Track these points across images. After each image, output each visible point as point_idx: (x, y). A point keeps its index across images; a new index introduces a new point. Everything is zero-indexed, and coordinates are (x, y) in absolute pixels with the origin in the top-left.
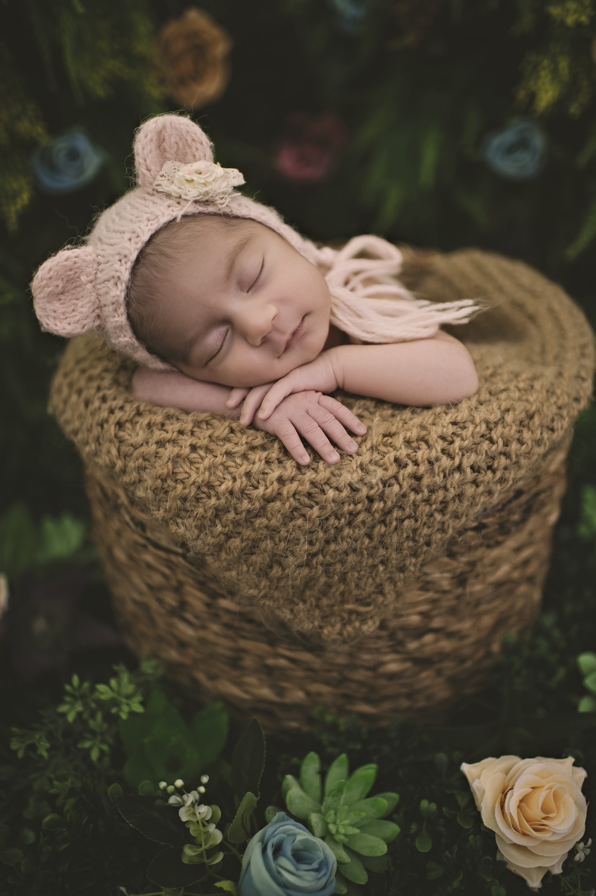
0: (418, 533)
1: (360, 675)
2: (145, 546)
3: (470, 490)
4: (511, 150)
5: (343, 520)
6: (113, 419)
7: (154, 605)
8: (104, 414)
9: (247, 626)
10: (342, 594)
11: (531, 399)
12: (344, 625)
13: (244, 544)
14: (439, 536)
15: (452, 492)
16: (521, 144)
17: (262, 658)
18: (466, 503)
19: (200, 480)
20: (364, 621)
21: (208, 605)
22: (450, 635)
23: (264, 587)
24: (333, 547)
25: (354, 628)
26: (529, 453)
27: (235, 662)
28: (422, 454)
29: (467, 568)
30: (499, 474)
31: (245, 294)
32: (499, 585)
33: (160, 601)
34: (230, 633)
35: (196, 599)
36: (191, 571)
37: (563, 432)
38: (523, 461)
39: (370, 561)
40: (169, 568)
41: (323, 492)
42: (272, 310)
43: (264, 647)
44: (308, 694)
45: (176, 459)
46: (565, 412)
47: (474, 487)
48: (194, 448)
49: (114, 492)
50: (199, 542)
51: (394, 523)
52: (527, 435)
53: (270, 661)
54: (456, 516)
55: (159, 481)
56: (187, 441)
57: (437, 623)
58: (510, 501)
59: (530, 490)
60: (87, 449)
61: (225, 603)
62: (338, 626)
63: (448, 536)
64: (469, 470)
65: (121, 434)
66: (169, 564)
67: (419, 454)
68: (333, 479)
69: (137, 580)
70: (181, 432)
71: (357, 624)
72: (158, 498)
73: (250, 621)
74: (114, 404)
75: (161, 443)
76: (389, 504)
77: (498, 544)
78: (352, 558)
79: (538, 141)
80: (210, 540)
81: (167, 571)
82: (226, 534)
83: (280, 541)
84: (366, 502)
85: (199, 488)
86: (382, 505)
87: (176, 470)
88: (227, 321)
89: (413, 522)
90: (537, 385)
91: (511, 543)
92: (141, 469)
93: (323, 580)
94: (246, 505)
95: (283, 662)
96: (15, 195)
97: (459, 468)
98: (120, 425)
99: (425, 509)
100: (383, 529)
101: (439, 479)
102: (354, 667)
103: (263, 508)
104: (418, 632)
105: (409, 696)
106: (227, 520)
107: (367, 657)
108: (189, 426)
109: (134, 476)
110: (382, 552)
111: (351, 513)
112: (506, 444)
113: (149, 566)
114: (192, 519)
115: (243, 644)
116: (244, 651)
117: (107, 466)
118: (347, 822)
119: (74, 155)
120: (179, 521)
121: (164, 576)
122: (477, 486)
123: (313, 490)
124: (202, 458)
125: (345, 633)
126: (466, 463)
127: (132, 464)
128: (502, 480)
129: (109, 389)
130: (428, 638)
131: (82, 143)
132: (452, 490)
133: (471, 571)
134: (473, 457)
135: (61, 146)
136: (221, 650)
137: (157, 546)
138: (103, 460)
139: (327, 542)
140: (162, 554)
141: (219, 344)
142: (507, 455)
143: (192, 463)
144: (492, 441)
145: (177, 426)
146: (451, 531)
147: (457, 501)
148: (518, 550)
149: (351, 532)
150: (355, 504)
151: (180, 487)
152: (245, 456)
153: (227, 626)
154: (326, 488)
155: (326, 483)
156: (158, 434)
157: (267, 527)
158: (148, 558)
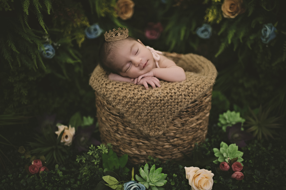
0: (172, 109)
1: (159, 148)
2: (110, 115)
3: (184, 100)
4: (203, 32)
5: (155, 105)
6: (105, 83)
7: (111, 130)
8: (103, 82)
9: (132, 134)
10: (155, 124)
11: (199, 82)
12: (155, 132)
13: (133, 110)
14: (177, 111)
15: (180, 100)
16: (206, 30)
17: (136, 142)
18: (183, 103)
19: (123, 95)
20: (159, 132)
21: (124, 129)
22: (181, 139)
23: (137, 122)
24: (152, 111)
25: (157, 133)
26: (198, 93)
27: (130, 144)
28: (173, 91)
29: (184, 122)
30: (190, 97)
31: (135, 56)
32: (193, 128)
33: (113, 129)
34: (129, 136)
35: (121, 128)
36: (120, 120)
37: (206, 90)
38: (196, 95)
39: (161, 116)
40: (115, 120)
41: (150, 98)
42: (140, 59)
43: (137, 140)
44: (147, 153)
45: (118, 91)
46: (207, 85)
47: (185, 100)
48: (122, 89)
49: (103, 102)
50: (123, 110)
51: (166, 106)
52: (197, 89)
53: (138, 143)
54: (181, 106)
55: (114, 96)
56: (121, 87)
57: (177, 136)
58: (194, 106)
59: (199, 105)
60: (99, 91)
61: (128, 128)
62: (153, 132)
63: (179, 111)
64: (183, 95)
65: (106, 86)
66: (115, 119)
67: (172, 91)
68: (153, 95)
69: (107, 124)
70: (120, 86)
71: (158, 132)
72: (114, 100)
73: (133, 133)
74: (105, 80)
75: (115, 88)
76: (165, 102)
77: (192, 117)
78: (157, 114)
79: (210, 29)
80: (125, 109)
81: (115, 121)
82: (129, 108)
83: (141, 109)
84: (160, 101)
85: (123, 97)
86: (163, 102)
87: (118, 94)
88: (131, 62)
89: (171, 106)
90: (200, 79)
91: (196, 117)
92: (111, 94)
93: (150, 120)
94: (133, 100)
95: (141, 144)
96: (81, 39)
97: (181, 95)
98: (106, 84)
99: (173, 104)
100: (164, 108)
101: (177, 97)
102: (158, 146)
103: (137, 101)
104: (173, 137)
105: (171, 155)
106: (129, 104)
107: (161, 143)
108: (122, 84)
109: (109, 95)
110: (163, 113)
111: (156, 103)
112: (192, 91)
113: (110, 120)
114: (121, 105)
115: (132, 139)
116: (132, 141)
117: (103, 94)
118: (155, 179)
119: (95, 30)
120: (119, 105)
121: (114, 122)
122: (186, 100)
123: (148, 97)
124: (124, 91)
125: (155, 134)
126: (183, 94)
127: (108, 93)
128: (191, 99)
129: (104, 78)
130: (176, 139)
131: (98, 27)
132: (179, 100)
133: (186, 123)
134: (184, 93)
135: (92, 27)
136: (126, 141)
137: (113, 114)
138: (102, 92)
139: (151, 110)
140: (114, 116)
141: (129, 66)
142: (192, 93)
143: (122, 92)
144: (189, 90)
145: (119, 84)
146: (179, 110)
147: (181, 102)
148: (198, 120)
149: (156, 108)
150: (158, 101)
151: (119, 97)
152: (133, 90)
153: (129, 134)
154: (151, 97)
155: (151, 96)
156: (114, 86)
157: (138, 106)
158: (110, 118)
